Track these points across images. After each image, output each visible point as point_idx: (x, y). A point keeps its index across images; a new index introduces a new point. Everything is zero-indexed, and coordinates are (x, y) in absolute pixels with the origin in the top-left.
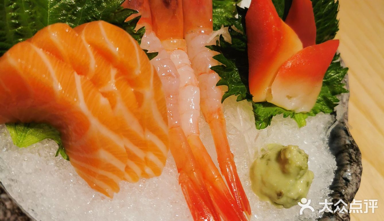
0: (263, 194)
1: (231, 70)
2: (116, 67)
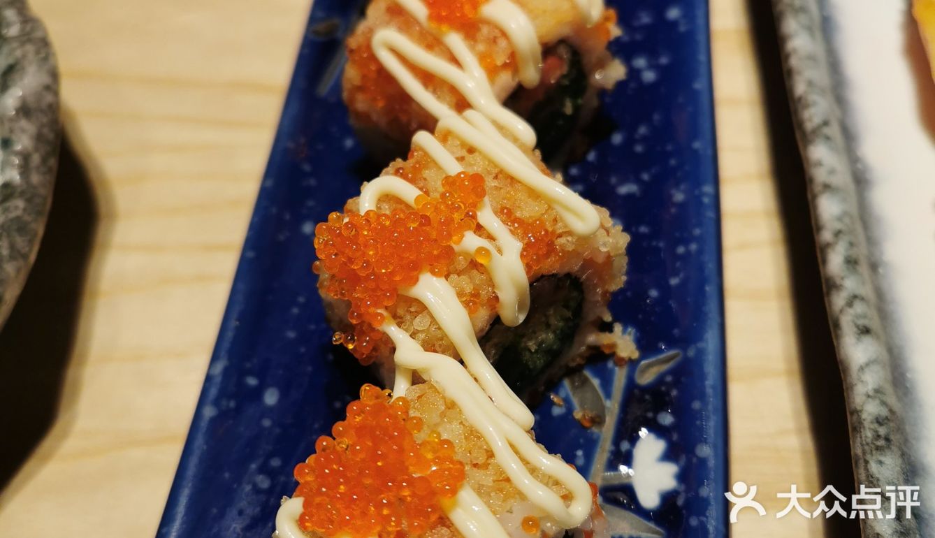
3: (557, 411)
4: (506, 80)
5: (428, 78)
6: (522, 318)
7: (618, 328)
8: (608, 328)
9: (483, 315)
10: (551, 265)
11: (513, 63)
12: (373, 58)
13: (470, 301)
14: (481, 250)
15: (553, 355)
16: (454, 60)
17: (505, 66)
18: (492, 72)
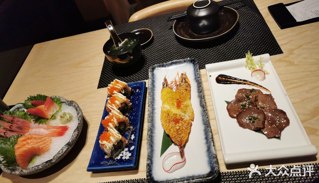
0: (67, 123)
1: (42, 121)
2: (27, 140)
3: (126, 134)
4: (118, 107)
5: (112, 108)
6: (118, 125)
7: (131, 126)
8: (130, 126)
9: (114, 125)
10: (120, 121)
11: (118, 105)
12: (108, 107)
13: (113, 125)
14: (113, 120)
15: (124, 129)
16: (113, 106)
17: (117, 106)
18: (116, 107)
